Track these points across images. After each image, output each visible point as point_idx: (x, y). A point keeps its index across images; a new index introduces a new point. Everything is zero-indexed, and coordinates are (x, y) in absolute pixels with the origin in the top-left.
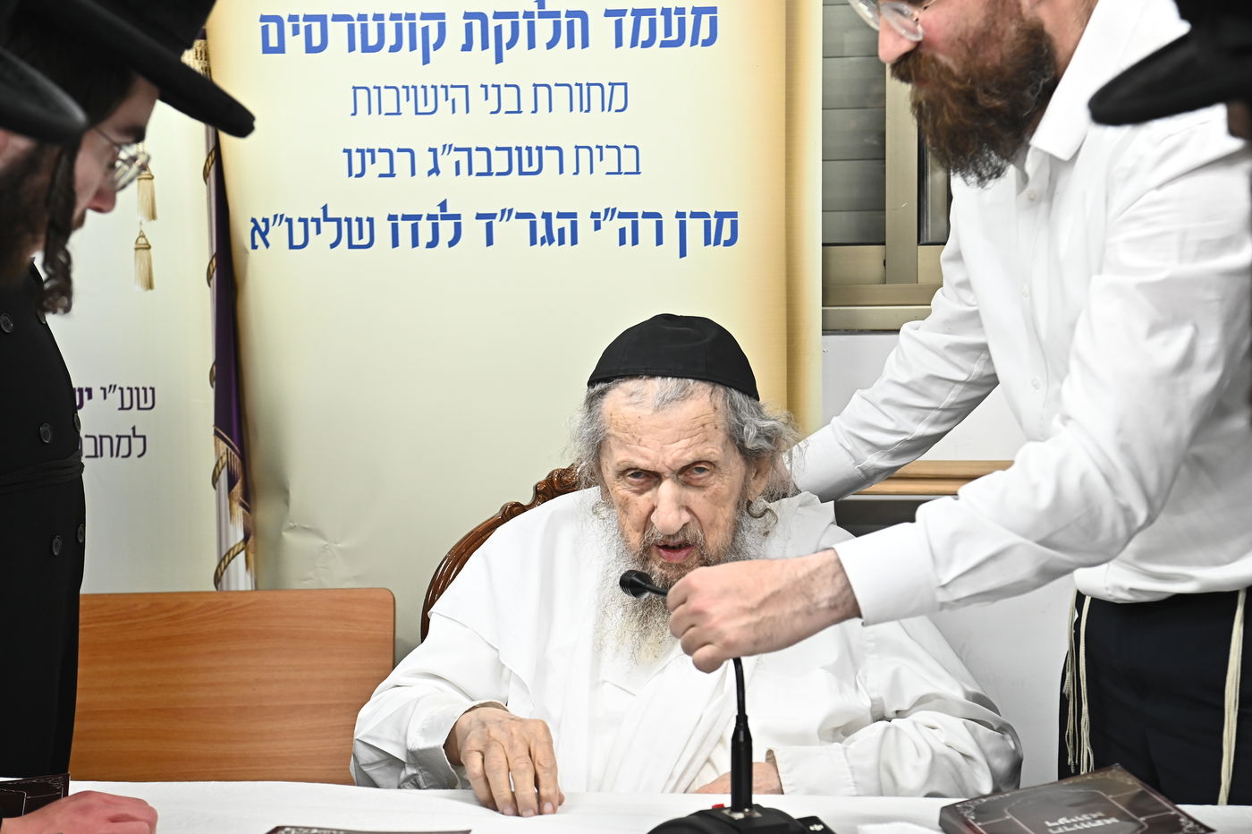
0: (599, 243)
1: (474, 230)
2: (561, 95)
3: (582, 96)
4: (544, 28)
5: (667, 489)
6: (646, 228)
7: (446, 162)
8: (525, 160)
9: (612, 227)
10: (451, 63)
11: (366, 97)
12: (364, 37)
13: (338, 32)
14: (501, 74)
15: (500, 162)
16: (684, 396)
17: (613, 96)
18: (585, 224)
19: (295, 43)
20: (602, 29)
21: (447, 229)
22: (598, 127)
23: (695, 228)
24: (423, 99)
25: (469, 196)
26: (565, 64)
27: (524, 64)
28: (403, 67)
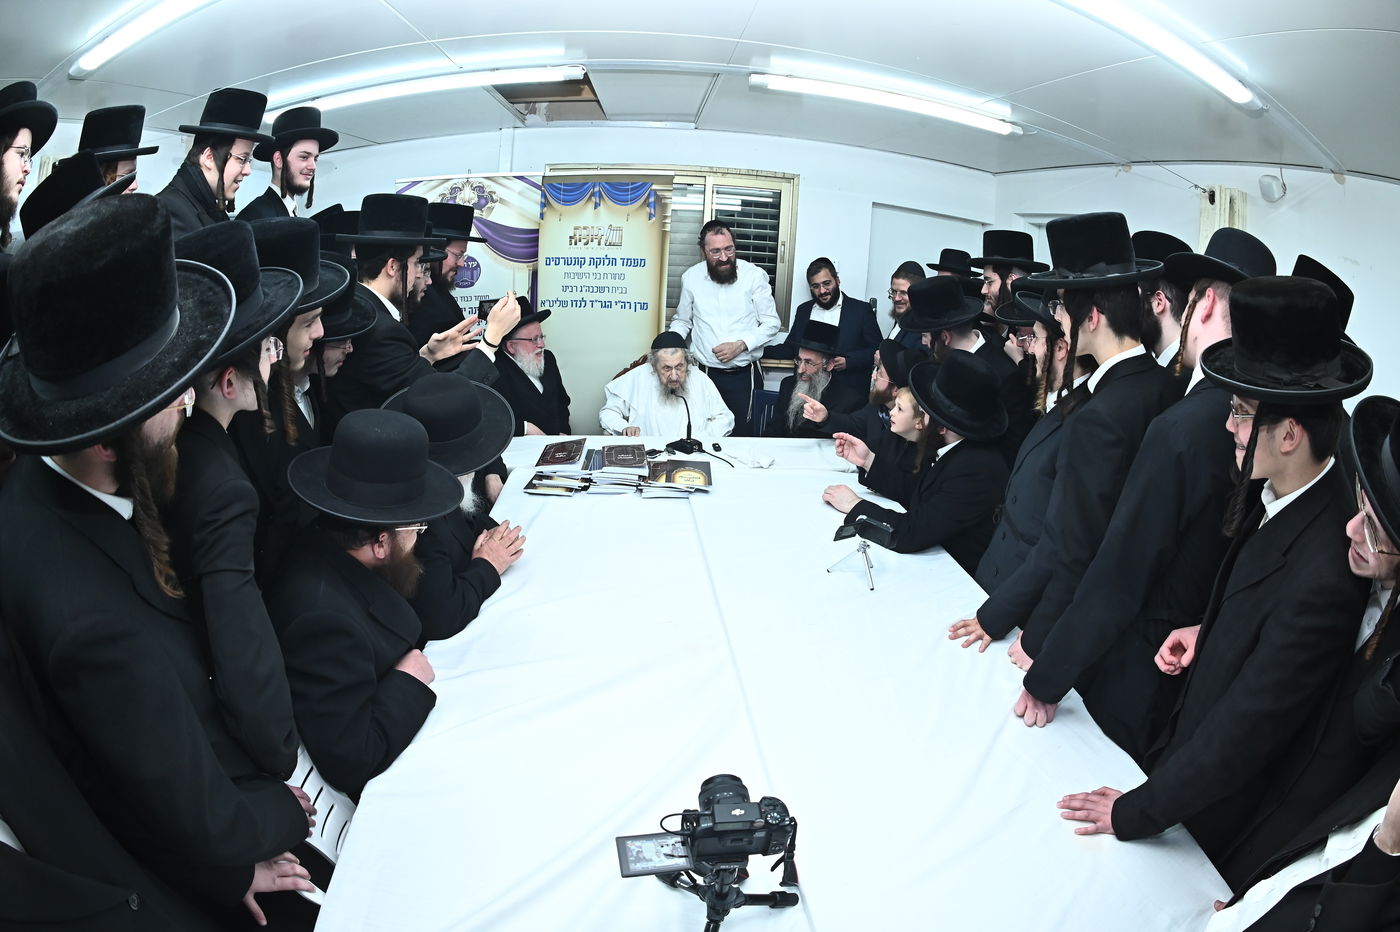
0: (616, 308)
1: (589, 304)
2: (609, 276)
3: (614, 276)
4: (607, 261)
5: (674, 371)
6: (628, 305)
7: (584, 289)
8: (601, 289)
9: (619, 305)
10: (586, 268)
11: (567, 275)
12: (568, 262)
13: (562, 261)
14: (596, 271)
15: (595, 289)
16: (677, 351)
17: (621, 276)
18: (614, 304)
19: (553, 263)
20: (619, 262)
21: (583, 304)
22: (617, 283)
23: (638, 306)
24: (579, 276)
25: (588, 297)
26: (611, 269)
27: (602, 269)
28: (576, 268)
